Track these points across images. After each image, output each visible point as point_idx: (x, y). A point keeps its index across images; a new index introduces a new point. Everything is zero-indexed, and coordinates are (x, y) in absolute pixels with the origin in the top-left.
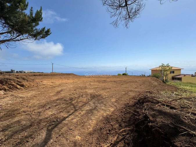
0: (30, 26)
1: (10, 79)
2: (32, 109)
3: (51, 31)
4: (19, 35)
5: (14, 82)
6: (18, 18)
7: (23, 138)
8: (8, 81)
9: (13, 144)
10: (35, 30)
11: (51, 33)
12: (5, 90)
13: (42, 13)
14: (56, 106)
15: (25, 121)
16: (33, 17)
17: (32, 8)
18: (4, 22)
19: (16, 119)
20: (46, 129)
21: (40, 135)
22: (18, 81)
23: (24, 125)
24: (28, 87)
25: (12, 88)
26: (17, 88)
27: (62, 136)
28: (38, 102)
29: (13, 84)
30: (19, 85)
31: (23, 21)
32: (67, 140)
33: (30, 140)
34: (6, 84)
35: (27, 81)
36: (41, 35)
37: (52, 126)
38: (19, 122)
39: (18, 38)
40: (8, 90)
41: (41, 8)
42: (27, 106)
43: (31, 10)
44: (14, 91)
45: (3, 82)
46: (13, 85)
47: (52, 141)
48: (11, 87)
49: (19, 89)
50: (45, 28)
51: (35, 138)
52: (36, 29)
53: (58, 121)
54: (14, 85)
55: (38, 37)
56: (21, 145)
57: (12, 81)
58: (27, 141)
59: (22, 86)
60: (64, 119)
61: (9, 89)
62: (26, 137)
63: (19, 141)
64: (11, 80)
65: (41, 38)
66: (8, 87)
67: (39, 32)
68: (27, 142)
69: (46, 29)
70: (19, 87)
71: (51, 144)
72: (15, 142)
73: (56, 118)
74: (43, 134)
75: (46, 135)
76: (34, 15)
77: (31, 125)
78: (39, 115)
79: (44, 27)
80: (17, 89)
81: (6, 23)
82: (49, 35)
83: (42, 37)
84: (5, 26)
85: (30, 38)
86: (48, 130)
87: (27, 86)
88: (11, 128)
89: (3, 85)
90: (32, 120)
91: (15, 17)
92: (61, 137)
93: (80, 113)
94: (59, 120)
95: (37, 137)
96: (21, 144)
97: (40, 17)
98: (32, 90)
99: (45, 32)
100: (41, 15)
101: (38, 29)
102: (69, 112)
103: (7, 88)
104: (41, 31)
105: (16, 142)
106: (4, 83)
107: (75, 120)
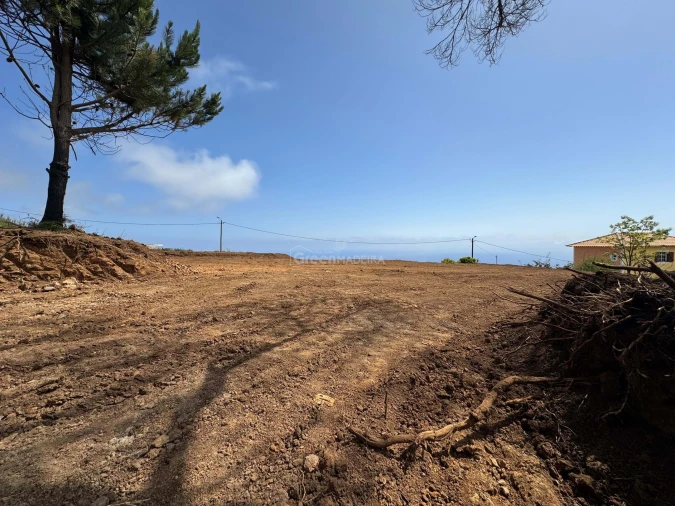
0: (160, 83)
1: (98, 244)
2: (158, 322)
3: (222, 102)
4: (130, 116)
5: (108, 256)
6: (130, 55)
7: (127, 378)
8: (91, 249)
9: (95, 391)
10: (175, 97)
11: (222, 108)
12: (81, 278)
13: (198, 41)
14: (235, 318)
15: (135, 344)
16: (171, 55)
17: (171, 24)
18: (87, 72)
19: (108, 338)
20: (205, 365)
21: (184, 378)
22: (119, 254)
23: (134, 355)
24: (148, 274)
25: (101, 272)
26: (115, 275)
27: (262, 389)
28: (177, 308)
29: (105, 262)
30: (120, 265)
31: (144, 64)
32: (282, 401)
33: (150, 387)
34: (84, 257)
35: (146, 256)
36: (193, 115)
37: (226, 362)
38: (116, 344)
39: (125, 122)
40: (89, 278)
41: (198, 26)
42: (143, 314)
43: (168, 31)
44: (106, 284)
45: (76, 252)
46: (103, 264)
47: (227, 396)
48: (96, 268)
49: (120, 279)
50: (204, 88)
51: (166, 385)
52: (179, 93)
53: (246, 352)
54: (108, 265)
55: (184, 121)
56: (122, 398)
57: (101, 252)
58: (140, 390)
59: (131, 269)
60: (268, 347)
61: (93, 277)
62: (138, 379)
63: (115, 385)
64: (99, 247)
65: (193, 123)
66: (89, 270)
67: (187, 103)
68: (142, 393)
69: (208, 96)
70: (120, 271)
71: (226, 404)
72: (101, 385)
73: (237, 343)
74: (198, 378)
75: (207, 379)
76: (173, 49)
77: (154, 357)
78: (181, 337)
79: (202, 86)
80: (114, 279)
81: (95, 76)
82: (216, 113)
83: (196, 122)
84: (91, 87)
85: (158, 123)
86: (211, 368)
87: (143, 272)
88: (91, 357)
89: (77, 261)
90: (159, 345)
91: (119, 53)
92: (260, 390)
93: (324, 339)
94: (248, 348)
95: (174, 382)
96: (121, 395)
97: (192, 53)
98: (160, 283)
99: (205, 106)
100: (196, 47)
101: (184, 91)
102: (281, 334)
103: (86, 273)
104: (192, 99)
105: (105, 386)
106: (79, 256)
107: (307, 354)
